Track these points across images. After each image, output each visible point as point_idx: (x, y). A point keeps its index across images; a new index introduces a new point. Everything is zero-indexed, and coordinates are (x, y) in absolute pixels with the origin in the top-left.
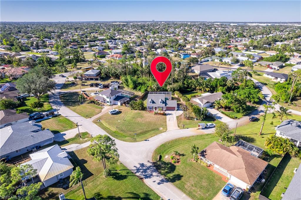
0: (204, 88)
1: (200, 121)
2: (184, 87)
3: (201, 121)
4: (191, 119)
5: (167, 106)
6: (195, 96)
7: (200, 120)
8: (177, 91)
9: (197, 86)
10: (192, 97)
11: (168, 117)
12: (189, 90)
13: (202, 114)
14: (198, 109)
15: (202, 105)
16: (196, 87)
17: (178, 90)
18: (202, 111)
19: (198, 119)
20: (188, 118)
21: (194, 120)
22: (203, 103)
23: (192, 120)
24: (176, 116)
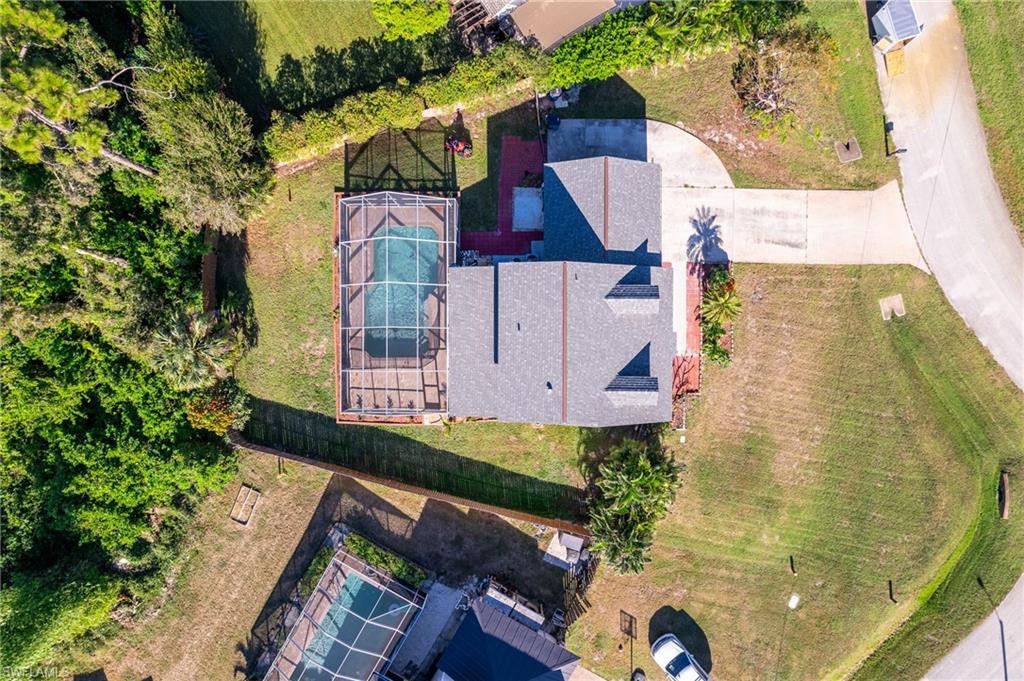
24: (737, 187)
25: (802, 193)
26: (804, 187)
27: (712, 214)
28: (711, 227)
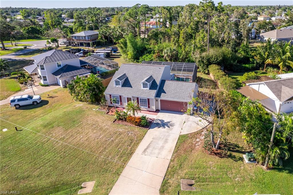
0: (284, 61)
1: (264, 167)
2: (235, 58)
3: (269, 168)
4: (230, 156)
5: (163, 97)
6: (258, 78)
7: (263, 164)
8: (214, 65)
9: (268, 58)
10: (249, 79)
11: (152, 133)
12: (247, 66)
13: (277, 143)
14: (260, 118)
15: (278, 103)
16: (264, 60)
17: (218, 64)
18: (277, 130)
19: (255, 160)
20: (219, 148)
21: (242, 159)
22: (280, 99)
23: (234, 157)
24: (180, 135)
25: (169, 157)
26: (172, 159)
27: (171, 127)
28: (165, 126)
